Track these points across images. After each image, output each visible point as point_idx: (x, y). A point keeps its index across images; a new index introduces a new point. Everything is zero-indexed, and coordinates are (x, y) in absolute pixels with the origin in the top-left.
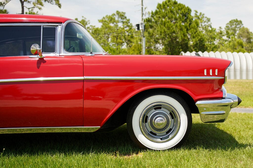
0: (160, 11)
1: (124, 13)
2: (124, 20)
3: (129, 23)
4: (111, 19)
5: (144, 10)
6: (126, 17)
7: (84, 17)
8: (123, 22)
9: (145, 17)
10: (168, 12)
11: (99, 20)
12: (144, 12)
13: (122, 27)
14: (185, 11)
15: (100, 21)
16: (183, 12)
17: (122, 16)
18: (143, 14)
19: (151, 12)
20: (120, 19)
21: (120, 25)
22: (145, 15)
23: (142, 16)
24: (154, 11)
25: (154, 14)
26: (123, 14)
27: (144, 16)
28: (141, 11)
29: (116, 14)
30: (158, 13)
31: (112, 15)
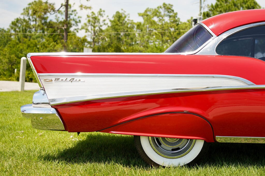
0: (221, 4)
1: (172, 6)
2: (171, 14)
3: (176, 17)
4: (156, 13)
5: (202, 3)
6: (173, 11)
7: (124, 10)
8: (170, 17)
10: (231, 5)
11: (138, 14)
12: (203, 5)
13: (169, 22)
14: (250, 5)
15: (140, 15)
16: (249, 5)
17: (168, 8)
18: (201, 8)
19: (210, 5)
20: (166, 13)
21: (167, 19)
22: (204, 8)
23: (201, 10)
24: (214, 4)
25: (214, 7)
26: (170, 7)
27: (202, 9)
28: (199, 4)
29: (162, 6)
30: (219, 6)
31: (158, 8)
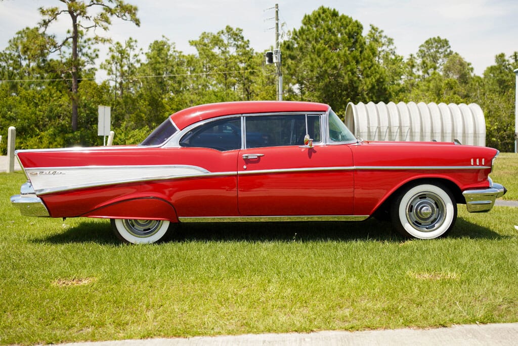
0: (308, 30)
1: (241, 30)
2: (240, 43)
3: (248, 47)
4: (217, 41)
5: (280, 28)
6: (242, 38)
8: (238, 47)
9: (281, 41)
11: (190, 42)
12: (280, 32)
13: (235, 54)
14: (352, 29)
15: (192, 43)
17: (236, 35)
18: (278, 35)
19: (292, 30)
20: (232, 41)
21: (232, 51)
22: (282, 37)
23: (278, 39)
24: (298, 29)
25: (298, 34)
26: (237, 32)
27: (280, 37)
28: (275, 30)
29: (225, 31)
30: (306, 33)
31: (219, 33)
